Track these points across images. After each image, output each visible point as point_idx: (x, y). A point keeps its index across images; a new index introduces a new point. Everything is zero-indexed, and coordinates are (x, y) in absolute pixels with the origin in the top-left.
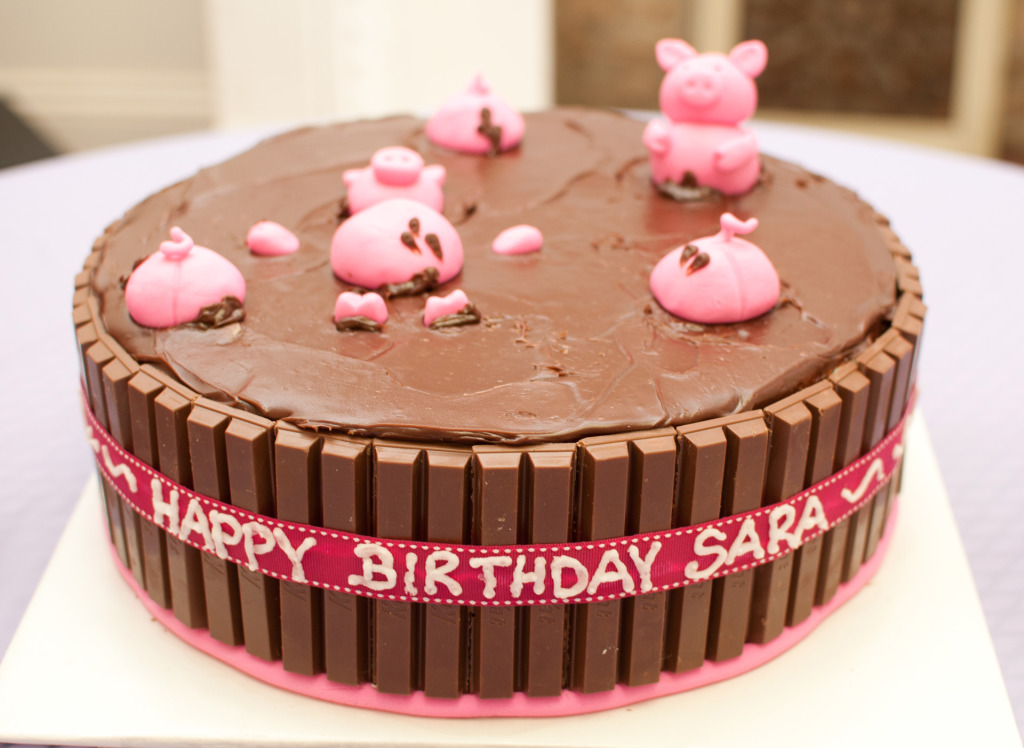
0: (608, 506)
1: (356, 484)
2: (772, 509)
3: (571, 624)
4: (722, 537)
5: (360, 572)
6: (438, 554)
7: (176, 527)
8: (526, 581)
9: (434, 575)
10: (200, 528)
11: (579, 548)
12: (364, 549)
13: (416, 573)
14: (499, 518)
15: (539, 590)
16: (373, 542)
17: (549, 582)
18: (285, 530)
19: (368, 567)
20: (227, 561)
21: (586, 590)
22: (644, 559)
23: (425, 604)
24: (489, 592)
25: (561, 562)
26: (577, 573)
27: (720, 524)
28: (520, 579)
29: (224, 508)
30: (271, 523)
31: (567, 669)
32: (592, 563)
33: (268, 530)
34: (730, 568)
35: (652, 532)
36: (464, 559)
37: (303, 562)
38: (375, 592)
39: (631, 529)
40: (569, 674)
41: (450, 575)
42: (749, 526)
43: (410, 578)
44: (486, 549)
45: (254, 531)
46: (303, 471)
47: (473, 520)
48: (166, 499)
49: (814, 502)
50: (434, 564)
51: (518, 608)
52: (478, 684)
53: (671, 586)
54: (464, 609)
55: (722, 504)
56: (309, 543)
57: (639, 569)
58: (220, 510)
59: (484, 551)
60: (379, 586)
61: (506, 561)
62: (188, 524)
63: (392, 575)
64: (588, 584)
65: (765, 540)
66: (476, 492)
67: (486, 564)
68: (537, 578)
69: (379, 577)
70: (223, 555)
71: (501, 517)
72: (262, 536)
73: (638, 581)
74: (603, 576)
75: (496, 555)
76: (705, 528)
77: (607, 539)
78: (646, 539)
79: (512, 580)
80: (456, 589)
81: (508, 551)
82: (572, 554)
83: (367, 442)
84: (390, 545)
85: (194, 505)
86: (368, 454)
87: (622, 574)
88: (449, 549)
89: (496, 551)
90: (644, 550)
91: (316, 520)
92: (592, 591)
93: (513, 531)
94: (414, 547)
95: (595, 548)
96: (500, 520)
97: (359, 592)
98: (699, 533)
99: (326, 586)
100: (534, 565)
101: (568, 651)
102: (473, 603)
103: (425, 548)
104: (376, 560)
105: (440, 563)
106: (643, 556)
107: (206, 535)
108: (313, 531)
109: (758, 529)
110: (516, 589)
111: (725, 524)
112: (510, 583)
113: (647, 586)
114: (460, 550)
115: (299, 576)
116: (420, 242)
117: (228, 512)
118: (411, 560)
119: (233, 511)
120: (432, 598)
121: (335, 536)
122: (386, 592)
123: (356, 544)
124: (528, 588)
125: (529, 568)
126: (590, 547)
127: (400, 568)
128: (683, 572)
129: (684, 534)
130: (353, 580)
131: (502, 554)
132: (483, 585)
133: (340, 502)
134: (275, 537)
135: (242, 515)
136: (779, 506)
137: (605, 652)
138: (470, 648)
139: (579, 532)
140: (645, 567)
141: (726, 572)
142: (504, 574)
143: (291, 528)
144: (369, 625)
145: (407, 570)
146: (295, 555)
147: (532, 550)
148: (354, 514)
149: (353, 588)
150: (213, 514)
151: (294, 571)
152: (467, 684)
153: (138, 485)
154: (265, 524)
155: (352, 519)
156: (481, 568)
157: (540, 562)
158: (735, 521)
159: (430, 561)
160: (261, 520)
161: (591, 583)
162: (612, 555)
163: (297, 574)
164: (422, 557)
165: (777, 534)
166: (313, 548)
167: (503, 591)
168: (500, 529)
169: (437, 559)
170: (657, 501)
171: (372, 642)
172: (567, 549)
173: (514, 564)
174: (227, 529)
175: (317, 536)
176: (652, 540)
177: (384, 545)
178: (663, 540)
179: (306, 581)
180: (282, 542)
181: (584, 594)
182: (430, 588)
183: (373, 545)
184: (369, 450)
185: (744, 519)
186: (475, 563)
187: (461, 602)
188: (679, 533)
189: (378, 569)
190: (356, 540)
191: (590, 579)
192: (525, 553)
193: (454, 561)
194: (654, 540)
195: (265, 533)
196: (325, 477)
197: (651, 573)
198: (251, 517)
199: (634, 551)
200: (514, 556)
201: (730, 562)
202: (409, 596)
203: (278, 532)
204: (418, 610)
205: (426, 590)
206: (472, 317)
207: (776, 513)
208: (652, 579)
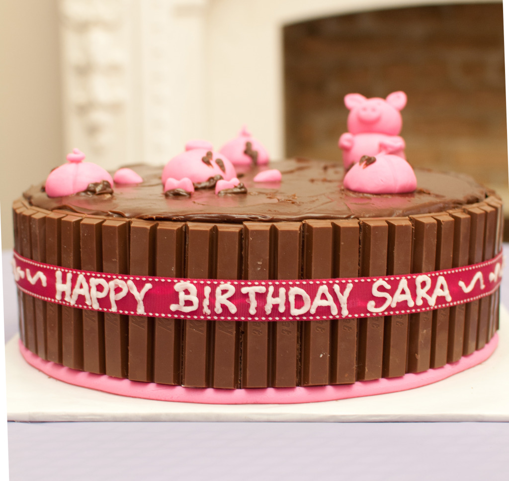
0: (321, 257)
1: (177, 247)
2: (417, 276)
3: (301, 341)
4: (388, 287)
5: (177, 301)
6: (223, 286)
7: (69, 297)
8: (275, 303)
9: (221, 299)
10: (84, 292)
11: (304, 283)
12: (180, 286)
13: (210, 299)
14: (258, 261)
15: (282, 309)
16: (185, 281)
17: (287, 303)
18: (134, 281)
19: (182, 297)
20: (98, 312)
21: (309, 311)
22: (343, 295)
23: (215, 321)
24: (252, 311)
25: (295, 291)
26: (304, 299)
27: (387, 279)
28: (271, 301)
29: (99, 275)
30: (126, 278)
31: (299, 373)
32: (312, 292)
33: (124, 282)
34: (394, 310)
35: (347, 277)
36: (238, 288)
37: (144, 300)
38: (185, 314)
39: (335, 275)
40: (300, 376)
41: (229, 299)
42: (403, 284)
43: (206, 302)
44: (251, 282)
45: (116, 285)
46: (146, 241)
47: (243, 267)
48: (64, 281)
49: (441, 280)
50: (221, 292)
51: (269, 322)
52: (246, 376)
53: (359, 316)
54: (238, 323)
55: (387, 267)
56: (148, 286)
57: (340, 300)
58: (96, 277)
59: (249, 283)
60: (188, 309)
61: (262, 289)
62: (77, 291)
63: (195, 300)
64: (311, 306)
65: (414, 296)
66: (245, 248)
67: (251, 290)
68: (280, 300)
69: (188, 303)
70: (96, 306)
71: (259, 261)
72: (120, 286)
73: (340, 309)
74: (319, 302)
75: (256, 285)
76: (378, 279)
77: (321, 278)
78: (344, 281)
79: (266, 302)
80: (233, 309)
81: (263, 283)
82: (301, 286)
83: (183, 223)
84: (195, 282)
85: (81, 278)
86: (184, 230)
87: (330, 302)
88: (229, 283)
89: (257, 283)
90: (343, 288)
91: (153, 273)
92: (313, 311)
93: (266, 270)
94: (209, 282)
95: (314, 283)
96: (259, 263)
97: (176, 316)
98: (374, 282)
99: (157, 315)
100: (278, 292)
101: (299, 360)
102: (243, 318)
103: (216, 283)
104: (187, 292)
105: (224, 292)
106: (342, 291)
107: (87, 296)
108: (150, 279)
109: (409, 286)
110: (268, 309)
111: (390, 280)
112: (265, 305)
113: (345, 313)
114: (236, 283)
115: (141, 310)
116: (213, 162)
117: (101, 277)
118: (207, 290)
119: (104, 276)
120: (219, 315)
121: (163, 280)
122: (192, 313)
123: (175, 283)
124: (275, 307)
125: (276, 295)
126: (311, 283)
127: (201, 296)
128: (366, 307)
129: (366, 281)
130: (173, 307)
131: (260, 285)
132: (249, 306)
133: (167, 257)
134: (128, 286)
135: (109, 276)
136: (421, 275)
137: (321, 356)
138: (241, 357)
139: (304, 273)
140: (343, 299)
141: (392, 313)
142: (261, 297)
143: (138, 279)
144: (182, 345)
145: (205, 297)
146: (139, 296)
147: (277, 283)
148: (175, 265)
149: (173, 313)
150: (92, 280)
151: (138, 306)
152: (239, 382)
153: (48, 282)
154: (122, 279)
155: (173, 269)
156: (248, 293)
157: (282, 291)
158: (395, 279)
159: (218, 290)
160: (120, 277)
161: (312, 306)
162: (323, 289)
163: (140, 308)
164: (214, 288)
165: (421, 293)
166: (150, 290)
167: (260, 310)
168: (259, 269)
169: (222, 289)
170: (350, 259)
171: (182, 357)
172: (298, 283)
173: (267, 291)
174: (100, 288)
175: (152, 282)
176: (347, 282)
177: (192, 283)
178: (353, 282)
179: (145, 314)
180: (132, 288)
181: (308, 314)
182: (218, 309)
183: (185, 283)
184: (184, 227)
185: (401, 279)
186: (244, 290)
187: (236, 318)
188: (363, 280)
189: (188, 297)
190: (176, 281)
191: (312, 304)
192: (274, 285)
193: (232, 290)
194: (348, 283)
195: (122, 284)
196: (159, 244)
197: (347, 304)
198: (114, 277)
199: (337, 288)
200: (267, 286)
201: (394, 305)
202: (205, 315)
203: (130, 282)
204: (211, 325)
205: (216, 310)
206: (243, 190)
207: (420, 279)
208: (348, 309)
